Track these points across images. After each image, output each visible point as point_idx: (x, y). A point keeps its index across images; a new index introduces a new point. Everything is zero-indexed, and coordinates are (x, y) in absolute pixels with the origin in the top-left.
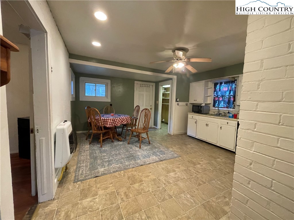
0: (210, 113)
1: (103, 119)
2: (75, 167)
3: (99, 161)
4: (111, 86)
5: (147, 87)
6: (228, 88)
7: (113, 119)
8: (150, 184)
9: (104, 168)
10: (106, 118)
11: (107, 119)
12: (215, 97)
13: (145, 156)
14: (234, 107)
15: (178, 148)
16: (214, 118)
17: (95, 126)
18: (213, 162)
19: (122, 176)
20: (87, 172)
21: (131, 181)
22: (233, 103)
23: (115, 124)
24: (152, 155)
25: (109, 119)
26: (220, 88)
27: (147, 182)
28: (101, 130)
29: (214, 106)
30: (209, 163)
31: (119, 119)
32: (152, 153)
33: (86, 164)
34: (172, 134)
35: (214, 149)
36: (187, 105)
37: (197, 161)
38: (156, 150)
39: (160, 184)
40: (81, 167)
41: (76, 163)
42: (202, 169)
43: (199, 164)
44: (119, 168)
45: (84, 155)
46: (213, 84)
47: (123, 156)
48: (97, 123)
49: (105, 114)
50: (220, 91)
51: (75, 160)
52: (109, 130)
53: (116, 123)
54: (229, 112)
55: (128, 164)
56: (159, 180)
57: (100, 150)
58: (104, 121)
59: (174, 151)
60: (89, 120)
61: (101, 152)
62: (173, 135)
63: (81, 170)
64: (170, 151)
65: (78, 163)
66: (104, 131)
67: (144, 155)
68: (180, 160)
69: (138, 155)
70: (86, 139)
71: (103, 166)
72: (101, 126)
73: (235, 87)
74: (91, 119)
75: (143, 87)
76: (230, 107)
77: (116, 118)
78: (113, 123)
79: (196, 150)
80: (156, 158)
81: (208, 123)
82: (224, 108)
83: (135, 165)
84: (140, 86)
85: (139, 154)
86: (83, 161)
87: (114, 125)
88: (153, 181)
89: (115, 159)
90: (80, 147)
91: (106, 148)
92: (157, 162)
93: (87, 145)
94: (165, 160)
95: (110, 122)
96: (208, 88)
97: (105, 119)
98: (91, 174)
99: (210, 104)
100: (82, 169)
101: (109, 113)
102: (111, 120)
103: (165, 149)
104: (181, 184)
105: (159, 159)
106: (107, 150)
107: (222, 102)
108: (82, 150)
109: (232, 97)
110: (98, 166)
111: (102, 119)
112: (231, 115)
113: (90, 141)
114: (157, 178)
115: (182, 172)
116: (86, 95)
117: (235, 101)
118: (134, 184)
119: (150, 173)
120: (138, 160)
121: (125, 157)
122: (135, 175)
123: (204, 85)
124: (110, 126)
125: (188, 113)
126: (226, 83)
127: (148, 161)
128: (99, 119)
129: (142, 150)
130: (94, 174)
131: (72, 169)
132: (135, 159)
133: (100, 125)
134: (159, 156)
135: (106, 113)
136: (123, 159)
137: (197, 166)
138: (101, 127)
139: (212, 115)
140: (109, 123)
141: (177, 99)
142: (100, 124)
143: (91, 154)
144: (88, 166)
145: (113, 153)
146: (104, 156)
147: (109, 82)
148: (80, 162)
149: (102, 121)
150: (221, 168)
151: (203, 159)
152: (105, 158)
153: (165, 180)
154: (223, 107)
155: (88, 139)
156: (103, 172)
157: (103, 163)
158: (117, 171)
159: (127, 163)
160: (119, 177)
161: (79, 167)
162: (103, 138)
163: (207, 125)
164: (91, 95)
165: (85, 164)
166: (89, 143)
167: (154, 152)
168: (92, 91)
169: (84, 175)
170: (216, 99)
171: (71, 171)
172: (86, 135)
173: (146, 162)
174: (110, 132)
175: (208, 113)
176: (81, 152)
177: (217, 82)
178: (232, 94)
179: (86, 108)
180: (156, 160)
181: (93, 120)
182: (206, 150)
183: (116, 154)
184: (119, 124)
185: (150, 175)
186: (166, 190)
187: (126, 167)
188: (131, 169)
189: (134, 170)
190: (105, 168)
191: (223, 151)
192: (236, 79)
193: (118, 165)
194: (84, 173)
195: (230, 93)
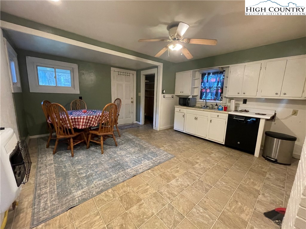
0: (197, 105)
1: (72, 119)
2: (31, 197)
3: (72, 180)
4: (79, 72)
5: (126, 76)
6: (216, 80)
7: (87, 117)
8: (152, 203)
9: (82, 190)
10: (76, 117)
11: (78, 119)
12: (202, 88)
13: (135, 161)
14: (221, 99)
15: (169, 146)
16: (204, 111)
17: (60, 128)
18: (209, 159)
19: (111, 198)
20: (54, 203)
21: (125, 203)
22: (221, 95)
23: (90, 123)
24: (142, 158)
25: (81, 119)
26: (208, 79)
27: (147, 200)
28: (71, 133)
29: (201, 98)
30: (205, 161)
31: (96, 117)
32: (143, 156)
33: (51, 188)
34: (158, 130)
35: (204, 143)
36: (173, 97)
37: (193, 159)
38: (146, 152)
39: (164, 200)
40: (42, 194)
41: (32, 190)
42: (202, 169)
43: (197, 163)
44: (104, 185)
45: (47, 173)
46: (201, 75)
47: (106, 166)
48: (63, 124)
49: (72, 110)
50: (207, 82)
51: (31, 184)
52: (82, 132)
53: (92, 123)
54: (217, 104)
55: (116, 177)
56: (161, 193)
57: (71, 161)
58: (73, 120)
59: (166, 151)
60: (50, 121)
61: (74, 164)
62: (160, 131)
63: (42, 201)
64: (162, 151)
65: (36, 189)
66: (75, 135)
67: (133, 160)
68: (175, 160)
69: (126, 162)
70: (48, 147)
71: (79, 186)
72: (70, 128)
73: (223, 78)
74: (52, 119)
75: (122, 75)
76: (218, 99)
77: (92, 116)
78: (88, 123)
79: (187, 146)
80: (148, 163)
81: (198, 116)
82: (212, 100)
83: (126, 177)
84: (119, 74)
85: (127, 159)
86: (46, 184)
87: (89, 126)
88: (154, 197)
89: (96, 172)
90: (38, 161)
91: (80, 157)
92: (152, 167)
93: (49, 156)
94: (160, 163)
95: (83, 122)
96: (196, 79)
97: (75, 119)
98: (62, 205)
99: (196, 96)
100: (45, 199)
101: (79, 109)
102: (83, 119)
103: (156, 149)
104: (188, 194)
105: (153, 163)
106: (81, 160)
107: (210, 94)
108: (42, 165)
109: (219, 88)
110: (72, 187)
111: (70, 118)
112: (220, 108)
113: (53, 148)
114: (158, 191)
115: (183, 177)
116: (41, 84)
117: (223, 93)
118: (131, 207)
119: (147, 185)
120: (128, 169)
121: (110, 168)
122: (128, 193)
123: (191, 76)
124: (83, 127)
125: (175, 106)
126: (214, 73)
127: (140, 169)
128: (65, 118)
129: (129, 154)
130: (66, 203)
131: (26, 203)
132: (124, 168)
133: (68, 127)
134: (152, 159)
135: (74, 110)
136: (107, 170)
137: (195, 166)
138: (70, 130)
139: (199, 107)
140: (81, 123)
141: (163, 91)
142: (69, 125)
143: (57, 169)
144: (55, 192)
145: (92, 163)
146: (79, 170)
147: (75, 66)
148: (39, 186)
149: (71, 121)
150: (218, 164)
151: (198, 157)
152: (82, 174)
153: (168, 192)
154: (210, 99)
155: (50, 147)
156: (81, 196)
157: (79, 182)
158: (102, 191)
159: (114, 176)
160: (107, 200)
161: (38, 196)
162: (74, 144)
163: (196, 119)
164: (49, 84)
165: (48, 188)
166: (52, 152)
167: (145, 155)
168: (50, 79)
169: (49, 209)
170: (204, 91)
171: (25, 206)
172: (47, 141)
173: (138, 170)
174: (84, 135)
175: (195, 106)
176: (40, 169)
177: (205, 72)
178: (220, 85)
179: (42, 103)
180: (150, 165)
181: (57, 121)
182: (196, 145)
183: (97, 164)
184: (96, 124)
185: (148, 189)
186: (173, 207)
187: (114, 182)
188: (121, 184)
189: (125, 185)
190: (84, 190)
191: (212, 145)
192: (224, 69)
193: (102, 182)
194: (49, 205)
195: (218, 84)
